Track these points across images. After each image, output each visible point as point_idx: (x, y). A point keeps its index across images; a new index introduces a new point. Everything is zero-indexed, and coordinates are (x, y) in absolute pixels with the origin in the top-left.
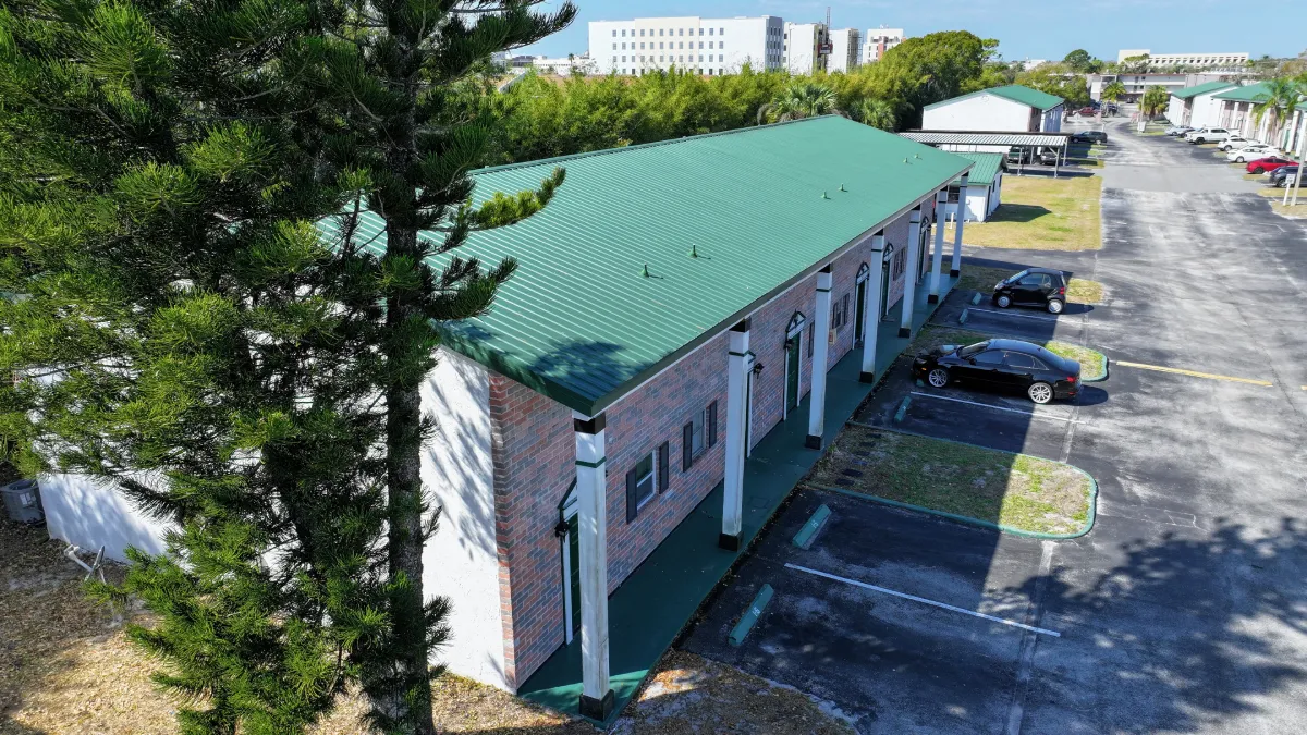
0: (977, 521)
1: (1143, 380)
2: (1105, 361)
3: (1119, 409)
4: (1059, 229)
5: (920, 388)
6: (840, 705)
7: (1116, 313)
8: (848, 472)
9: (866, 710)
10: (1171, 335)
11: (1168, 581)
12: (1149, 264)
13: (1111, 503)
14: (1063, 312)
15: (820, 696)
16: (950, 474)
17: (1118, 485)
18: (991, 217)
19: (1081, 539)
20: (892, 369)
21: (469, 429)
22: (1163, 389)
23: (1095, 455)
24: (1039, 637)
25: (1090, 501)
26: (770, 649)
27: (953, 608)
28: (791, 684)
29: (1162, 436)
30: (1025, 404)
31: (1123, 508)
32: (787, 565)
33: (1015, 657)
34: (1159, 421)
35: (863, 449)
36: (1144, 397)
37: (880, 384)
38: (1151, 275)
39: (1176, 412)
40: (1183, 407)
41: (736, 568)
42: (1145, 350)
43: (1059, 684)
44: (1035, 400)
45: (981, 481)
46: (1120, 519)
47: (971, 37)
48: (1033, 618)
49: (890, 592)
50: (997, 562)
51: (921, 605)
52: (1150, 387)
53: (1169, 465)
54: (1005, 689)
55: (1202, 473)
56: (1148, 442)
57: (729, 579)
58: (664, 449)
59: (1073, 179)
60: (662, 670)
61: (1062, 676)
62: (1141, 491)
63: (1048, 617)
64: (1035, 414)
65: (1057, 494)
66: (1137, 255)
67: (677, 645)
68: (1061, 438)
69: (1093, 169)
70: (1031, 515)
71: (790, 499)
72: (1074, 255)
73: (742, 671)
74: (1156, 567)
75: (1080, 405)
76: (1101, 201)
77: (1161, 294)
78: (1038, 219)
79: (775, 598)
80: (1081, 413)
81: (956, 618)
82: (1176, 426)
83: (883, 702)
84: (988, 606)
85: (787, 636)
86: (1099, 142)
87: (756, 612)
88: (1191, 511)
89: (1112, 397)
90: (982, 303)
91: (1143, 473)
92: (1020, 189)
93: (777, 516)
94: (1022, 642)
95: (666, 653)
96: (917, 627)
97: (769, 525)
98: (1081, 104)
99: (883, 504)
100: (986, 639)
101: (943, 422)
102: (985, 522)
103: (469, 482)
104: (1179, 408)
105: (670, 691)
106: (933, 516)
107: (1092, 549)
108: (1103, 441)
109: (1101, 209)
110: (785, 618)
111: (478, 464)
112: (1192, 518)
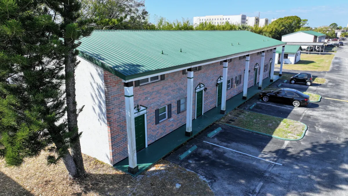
0: (265, 134)
1: (331, 102)
2: (320, 97)
3: (321, 109)
4: (317, 66)
5: (260, 101)
6: (206, 177)
7: (329, 86)
8: (231, 120)
9: (213, 179)
10: (345, 92)
11: (323, 153)
12: (343, 75)
13: (310, 133)
14: (311, 85)
15: (201, 174)
16: (261, 122)
17: (315, 128)
18: (296, 63)
19: (298, 141)
20: (253, 97)
21: (99, 87)
22: (338, 105)
23: (310, 120)
24: (275, 165)
25: (304, 131)
26: (191, 162)
27: (250, 155)
28: (193, 171)
29: (333, 117)
30: (292, 107)
31: (314, 134)
32: (204, 141)
33: (265, 169)
34: (333, 113)
35: (238, 115)
36: (331, 107)
37: (248, 100)
38: (343, 78)
39: (340, 111)
40: (343, 110)
41: (188, 141)
42: (335, 95)
43: (277, 178)
44: (295, 106)
45: (271, 125)
46: (312, 137)
47: (297, 17)
48: (275, 160)
49: (232, 150)
50: (268, 145)
51: (240, 154)
52: (333, 104)
53: (334, 124)
54: (259, 177)
55: (344, 127)
56: (328, 118)
57: (185, 144)
58: (170, 106)
59: (325, 55)
60: (157, 164)
61: (279, 176)
62: (322, 130)
63: (280, 160)
64: (294, 109)
65: (294, 129)
66: (340, 73)
67: (164, 158)
68: (300, 116)
69: (332, 53)
70: (283, 134)
71: (211, 126)
72: (319, 72)
73: (180, 166)
74: (320, 149)
75: (309, 108)
76: (333, 60)
77: (345, 82)
78: (310, 64)
79: (197, 149)
80: (309, 110)
81: (251, 158)
82: (340, 115)
83: (219, 177)
84: (262, 155)
85: (197, 159)
86: (336, 47)
87: (190, 152)
88: (337, 136)
89: (320, 106)
90: (286, 83)
91: (324, 125)
92: (308, 57)
93: (205, 129)
94: (269, 166)
95: (160, 160)
96: (237, 159)
97: (202, 131)
98: (333, 38)
99: (238, 128)
100: (258, 164)
101: (264, 110)
102: (268, 135)
103: (100, 102)
104: (342, 110)
105: (156, 169)
106: (253, 132)
107: (300, 144)
108: (313, 117)
109: (332, 62)
110: (198, 154)
111: (102, 97)
112: (337, 138)
